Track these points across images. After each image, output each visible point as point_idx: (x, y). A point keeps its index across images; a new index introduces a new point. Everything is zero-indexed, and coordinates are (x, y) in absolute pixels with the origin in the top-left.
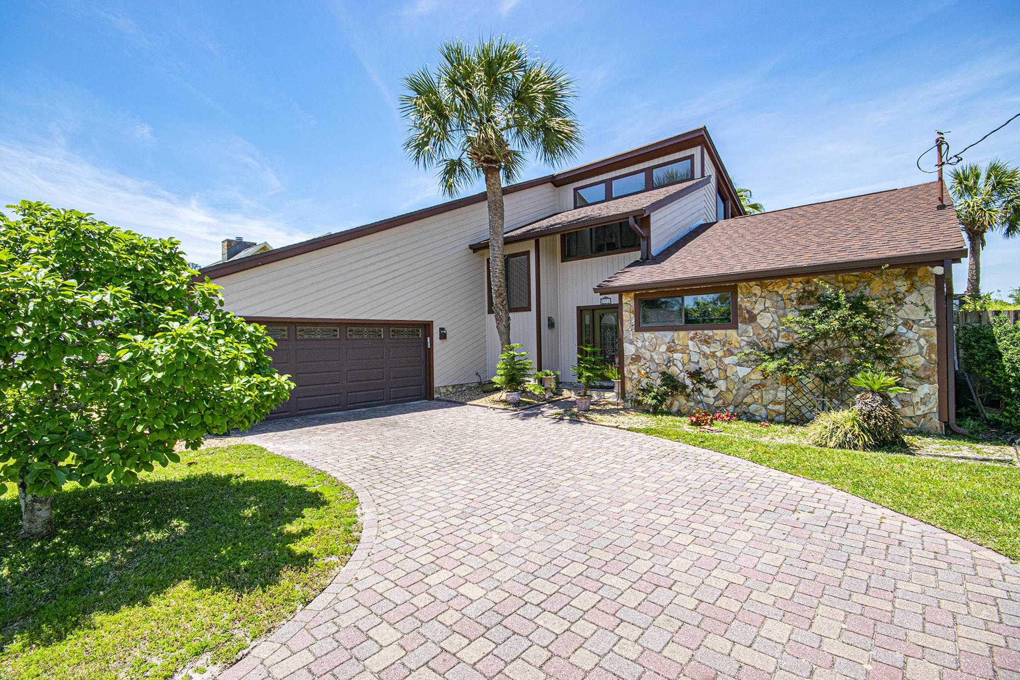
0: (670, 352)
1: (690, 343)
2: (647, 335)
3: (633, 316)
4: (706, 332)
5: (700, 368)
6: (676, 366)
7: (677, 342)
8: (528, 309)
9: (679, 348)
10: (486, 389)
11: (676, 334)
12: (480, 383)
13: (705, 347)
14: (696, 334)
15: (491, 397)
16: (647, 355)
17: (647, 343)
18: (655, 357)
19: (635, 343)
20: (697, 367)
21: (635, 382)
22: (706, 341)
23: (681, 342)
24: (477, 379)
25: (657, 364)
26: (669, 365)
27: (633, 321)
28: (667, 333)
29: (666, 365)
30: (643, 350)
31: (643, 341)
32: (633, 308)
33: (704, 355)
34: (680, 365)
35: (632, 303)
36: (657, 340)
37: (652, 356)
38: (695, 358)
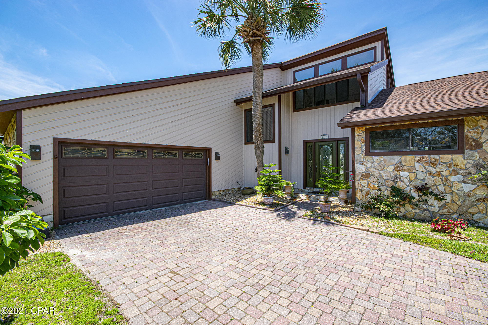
0: (398, 171)
1: (417, 165)
2: (376, 158)
3: (363, 144)
4: (432, 156)
5: (427, 184)
6: (403, 182)
7: (403, 164)
8: (273, 141)
9: (405, 168)
10: (245, 192)
11: (403, 158)
12: (240, 188)
13: (431, 168)
14: (423, 158)
15: (251, 199)
16: (376, 173)
17: (376, 164)
18: (383, 175)
19: (365, 164)
20: (423, 183)
21: (364, 193)
22: (432, 163)
23: (408, 164)
24: (238, 186)
25: (385, 180)
26: (396, 180)
27: (364, 148)
28: (395, 157)
29: (393, 181)
30: (372, 170)
31: (372, 163)
32: (364, 139)
33: (430, 174)
34: (406, 181)
35: (364, 135)
36: (385, 162)
37: (380, 174)
38: (421, 176)
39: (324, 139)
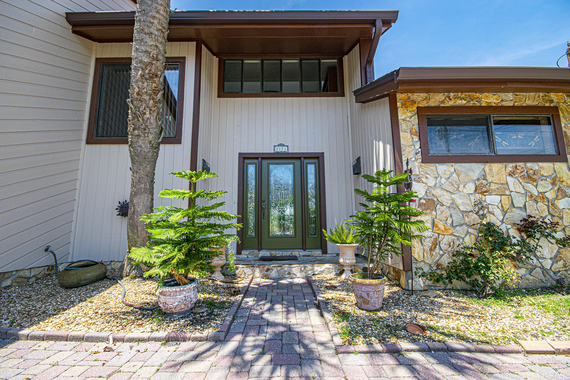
0: (483, 193)
1: (510, 180)
2: (442, 168)
3: (416, 139)
4: (529, 165)
5: (530, 216)
6: (494, 214)
7: (489, 178)
8: (176, 139)
9: (493, 187)
11: (487, 167)
12: (52, 268)
13: (530, 186)
14: (516, 167)
15: (97, 300)
16: (446, 198)
17: (443, 181)
18: (459, 201)
19: (424, 180)
20: (524, 215)
21: (428, 243)
22: (529, 177)
23: (495, 179)
24: (48, 260)
25: (463, 212)
26: (481, 212)
27: (418, 146)
28: (474, 165)
29: (477, 213)
30: (438, 192)
31: (436, 178)
32: (416, 127)
33: (531, 196)
34: (498, 212)
35: (415, 120)
36: (458, 175)
37: (453, 199)
38: (519, 202)
39: (281, 153)
